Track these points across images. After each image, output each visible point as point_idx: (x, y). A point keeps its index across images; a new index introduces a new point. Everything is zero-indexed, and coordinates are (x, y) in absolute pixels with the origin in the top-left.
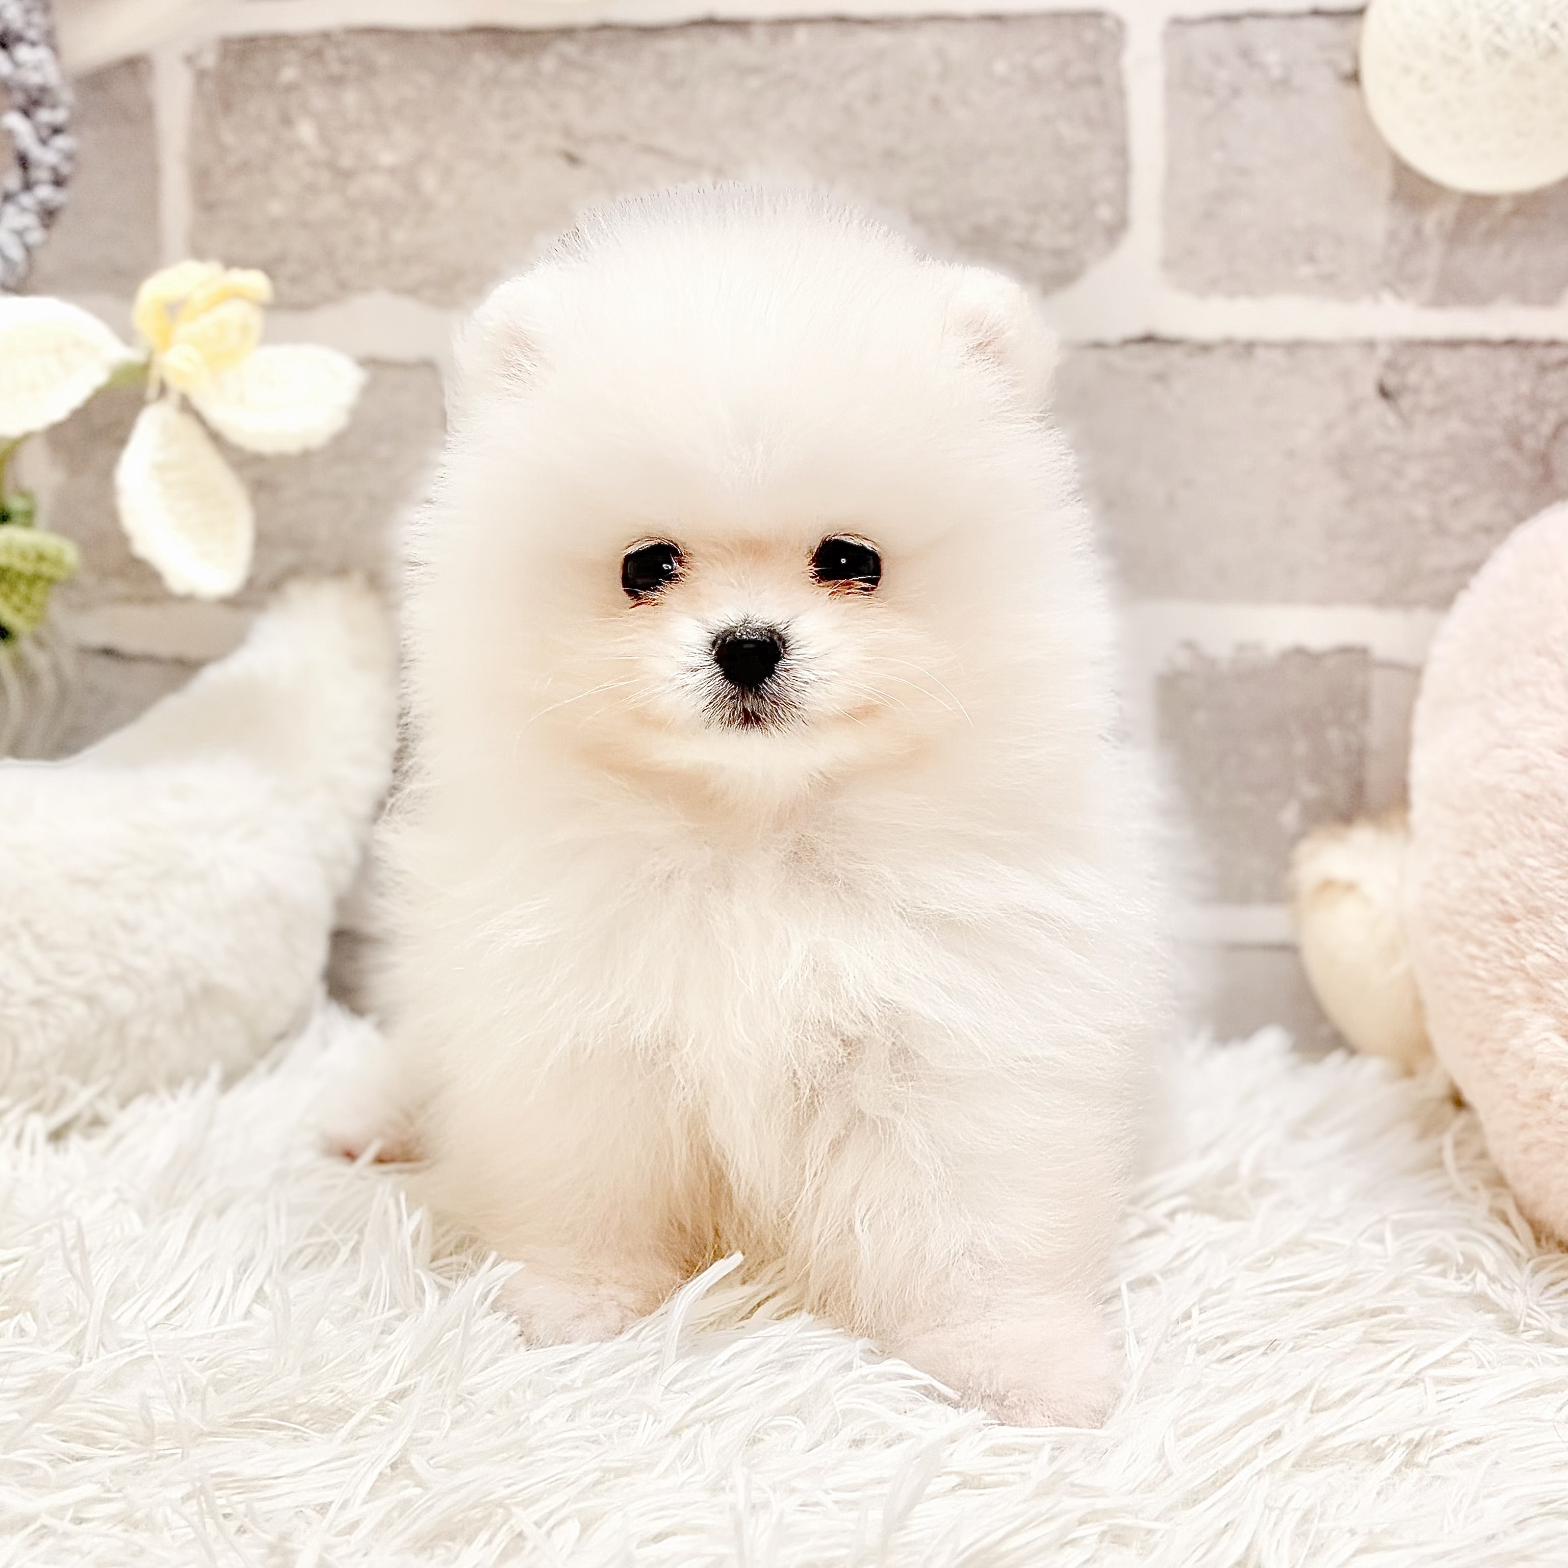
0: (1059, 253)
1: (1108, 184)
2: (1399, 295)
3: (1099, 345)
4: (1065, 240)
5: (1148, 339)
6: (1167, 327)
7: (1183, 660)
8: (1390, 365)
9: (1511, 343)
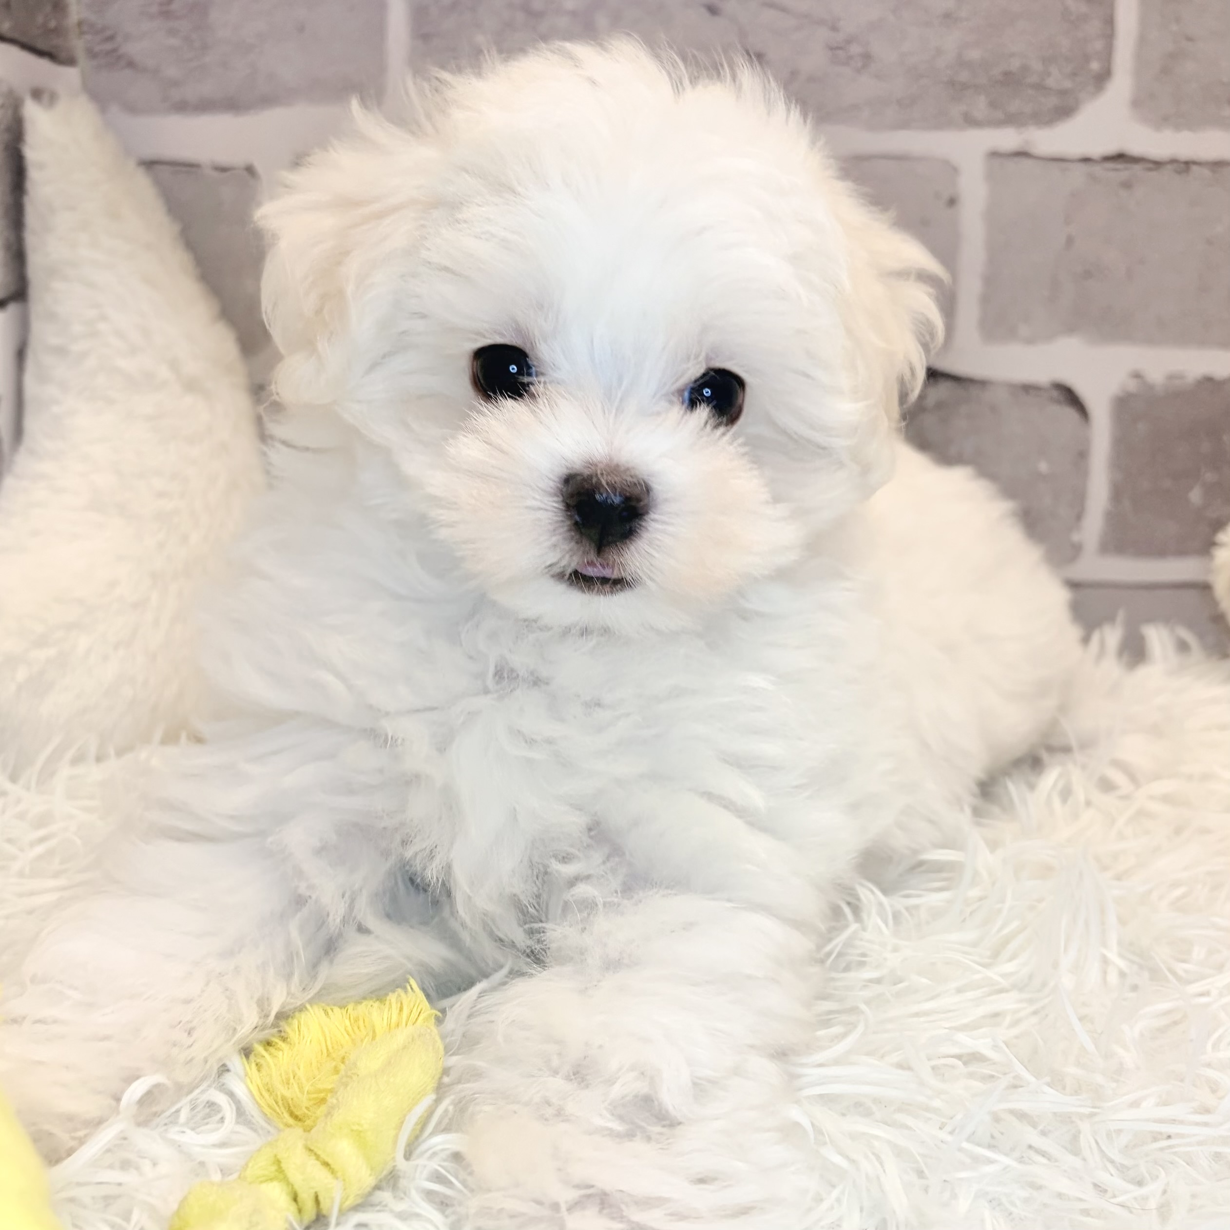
0: (1063, 93)
1: (1099, 45)
3: (1086, 160)
4: (1067, 84)
5: (1120, 157)
6: (1135, 148)
7: (1132, 386)
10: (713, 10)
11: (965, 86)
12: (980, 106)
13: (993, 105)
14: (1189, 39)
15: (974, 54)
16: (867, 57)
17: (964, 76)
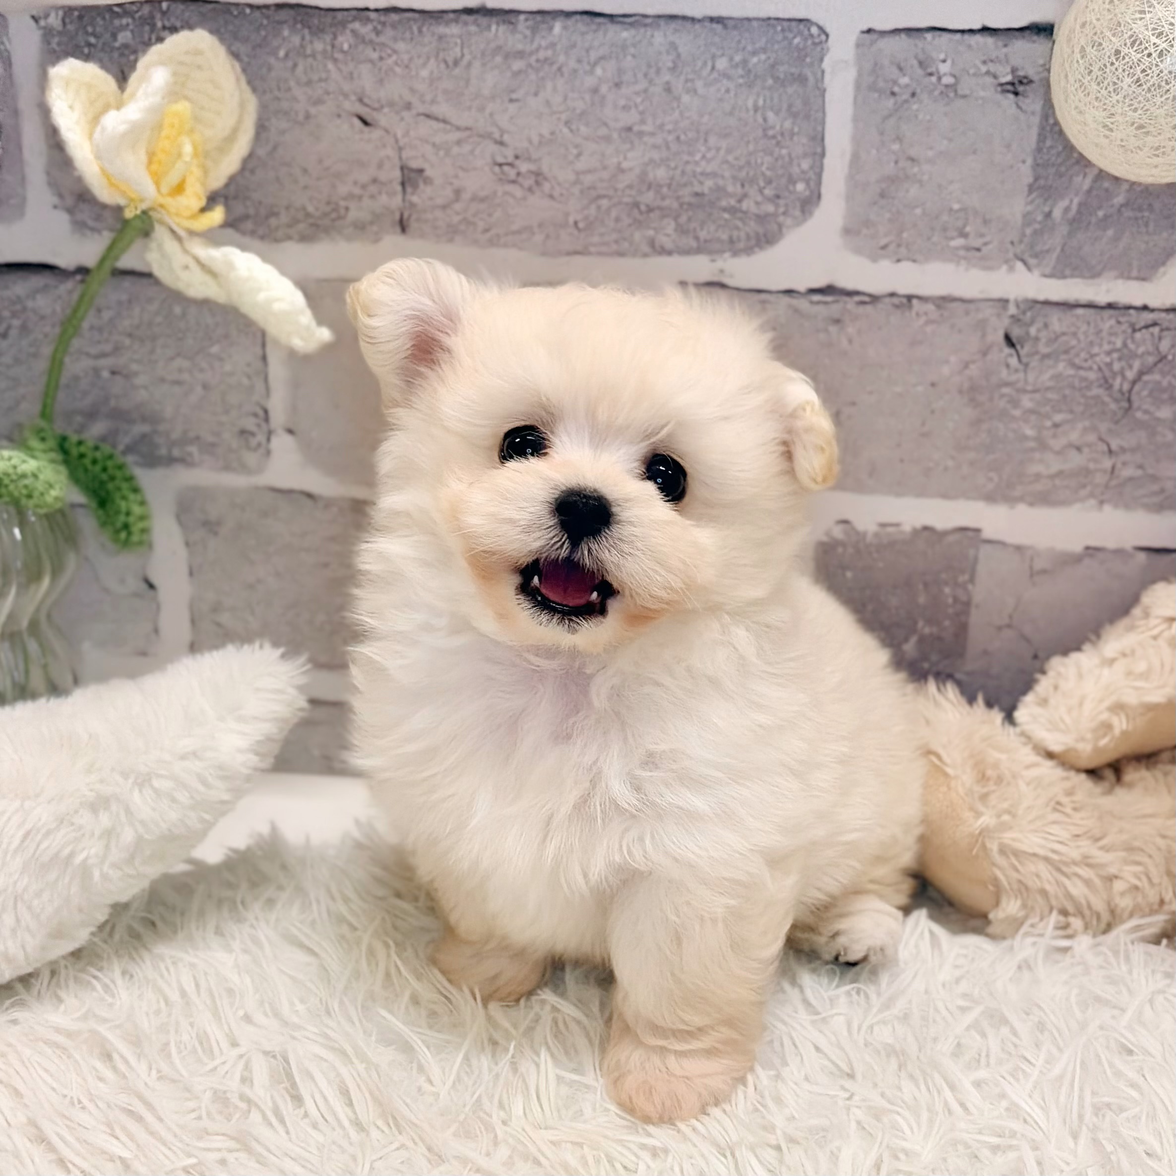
0: (762, 219)
1: (805, 165)
2: (1029, 268)
3: (790, 292)
4: (770, 208)
5: (829, 290)
6: (846, 282)
7: (838, 532)
8: (1015, 319)
9: (1110, 306)
10: (365, 123)
11: (650, 210)
12: (667, 233)
13: (682, 230)
14: (912, 160)
15: (661, 174)
16: (538, 176)
17: (648, 198)
